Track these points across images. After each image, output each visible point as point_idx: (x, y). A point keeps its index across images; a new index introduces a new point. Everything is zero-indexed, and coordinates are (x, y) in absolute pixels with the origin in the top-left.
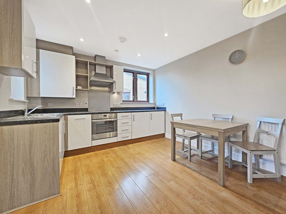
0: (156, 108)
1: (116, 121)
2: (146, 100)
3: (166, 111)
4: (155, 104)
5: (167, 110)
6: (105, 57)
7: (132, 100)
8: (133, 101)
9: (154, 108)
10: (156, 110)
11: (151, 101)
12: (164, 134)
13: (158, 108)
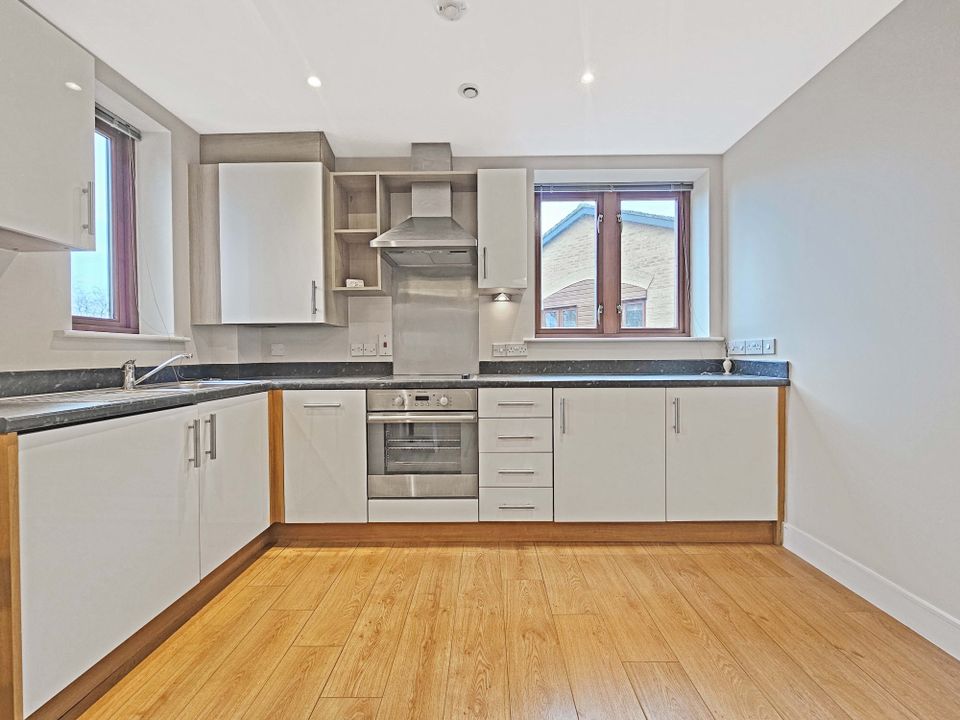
0: (727, 365)
1: (475, 425)
2: (672, 322)
3: (789, 383)
4: (724, 343)
5: (794, 378)
6: (447, 145)
7: (594, 326)
8: (600, 331)
9: (717, 366)
10: (727, 377)
11: (701, 328)
12: (774, 527)
13: (735, 368)
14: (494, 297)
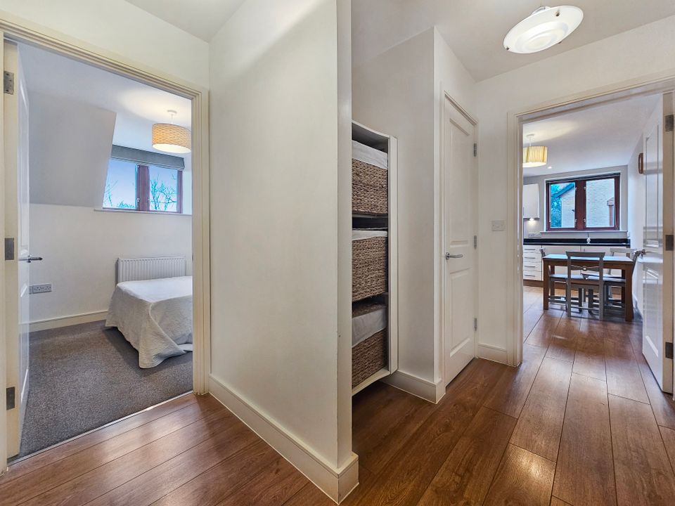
14: (528, 219)
